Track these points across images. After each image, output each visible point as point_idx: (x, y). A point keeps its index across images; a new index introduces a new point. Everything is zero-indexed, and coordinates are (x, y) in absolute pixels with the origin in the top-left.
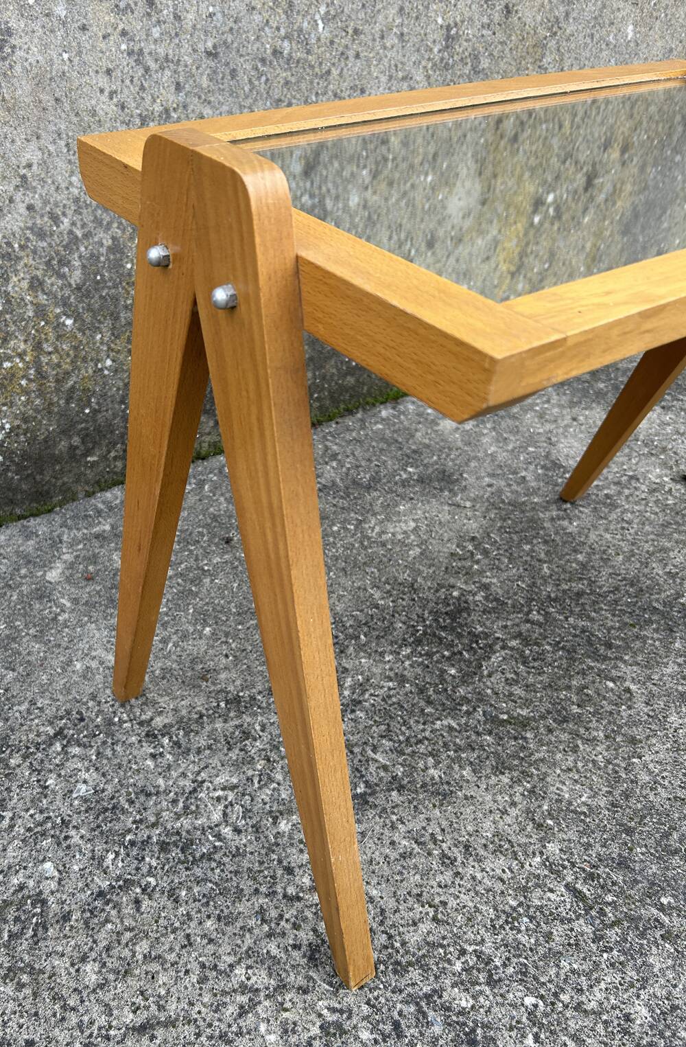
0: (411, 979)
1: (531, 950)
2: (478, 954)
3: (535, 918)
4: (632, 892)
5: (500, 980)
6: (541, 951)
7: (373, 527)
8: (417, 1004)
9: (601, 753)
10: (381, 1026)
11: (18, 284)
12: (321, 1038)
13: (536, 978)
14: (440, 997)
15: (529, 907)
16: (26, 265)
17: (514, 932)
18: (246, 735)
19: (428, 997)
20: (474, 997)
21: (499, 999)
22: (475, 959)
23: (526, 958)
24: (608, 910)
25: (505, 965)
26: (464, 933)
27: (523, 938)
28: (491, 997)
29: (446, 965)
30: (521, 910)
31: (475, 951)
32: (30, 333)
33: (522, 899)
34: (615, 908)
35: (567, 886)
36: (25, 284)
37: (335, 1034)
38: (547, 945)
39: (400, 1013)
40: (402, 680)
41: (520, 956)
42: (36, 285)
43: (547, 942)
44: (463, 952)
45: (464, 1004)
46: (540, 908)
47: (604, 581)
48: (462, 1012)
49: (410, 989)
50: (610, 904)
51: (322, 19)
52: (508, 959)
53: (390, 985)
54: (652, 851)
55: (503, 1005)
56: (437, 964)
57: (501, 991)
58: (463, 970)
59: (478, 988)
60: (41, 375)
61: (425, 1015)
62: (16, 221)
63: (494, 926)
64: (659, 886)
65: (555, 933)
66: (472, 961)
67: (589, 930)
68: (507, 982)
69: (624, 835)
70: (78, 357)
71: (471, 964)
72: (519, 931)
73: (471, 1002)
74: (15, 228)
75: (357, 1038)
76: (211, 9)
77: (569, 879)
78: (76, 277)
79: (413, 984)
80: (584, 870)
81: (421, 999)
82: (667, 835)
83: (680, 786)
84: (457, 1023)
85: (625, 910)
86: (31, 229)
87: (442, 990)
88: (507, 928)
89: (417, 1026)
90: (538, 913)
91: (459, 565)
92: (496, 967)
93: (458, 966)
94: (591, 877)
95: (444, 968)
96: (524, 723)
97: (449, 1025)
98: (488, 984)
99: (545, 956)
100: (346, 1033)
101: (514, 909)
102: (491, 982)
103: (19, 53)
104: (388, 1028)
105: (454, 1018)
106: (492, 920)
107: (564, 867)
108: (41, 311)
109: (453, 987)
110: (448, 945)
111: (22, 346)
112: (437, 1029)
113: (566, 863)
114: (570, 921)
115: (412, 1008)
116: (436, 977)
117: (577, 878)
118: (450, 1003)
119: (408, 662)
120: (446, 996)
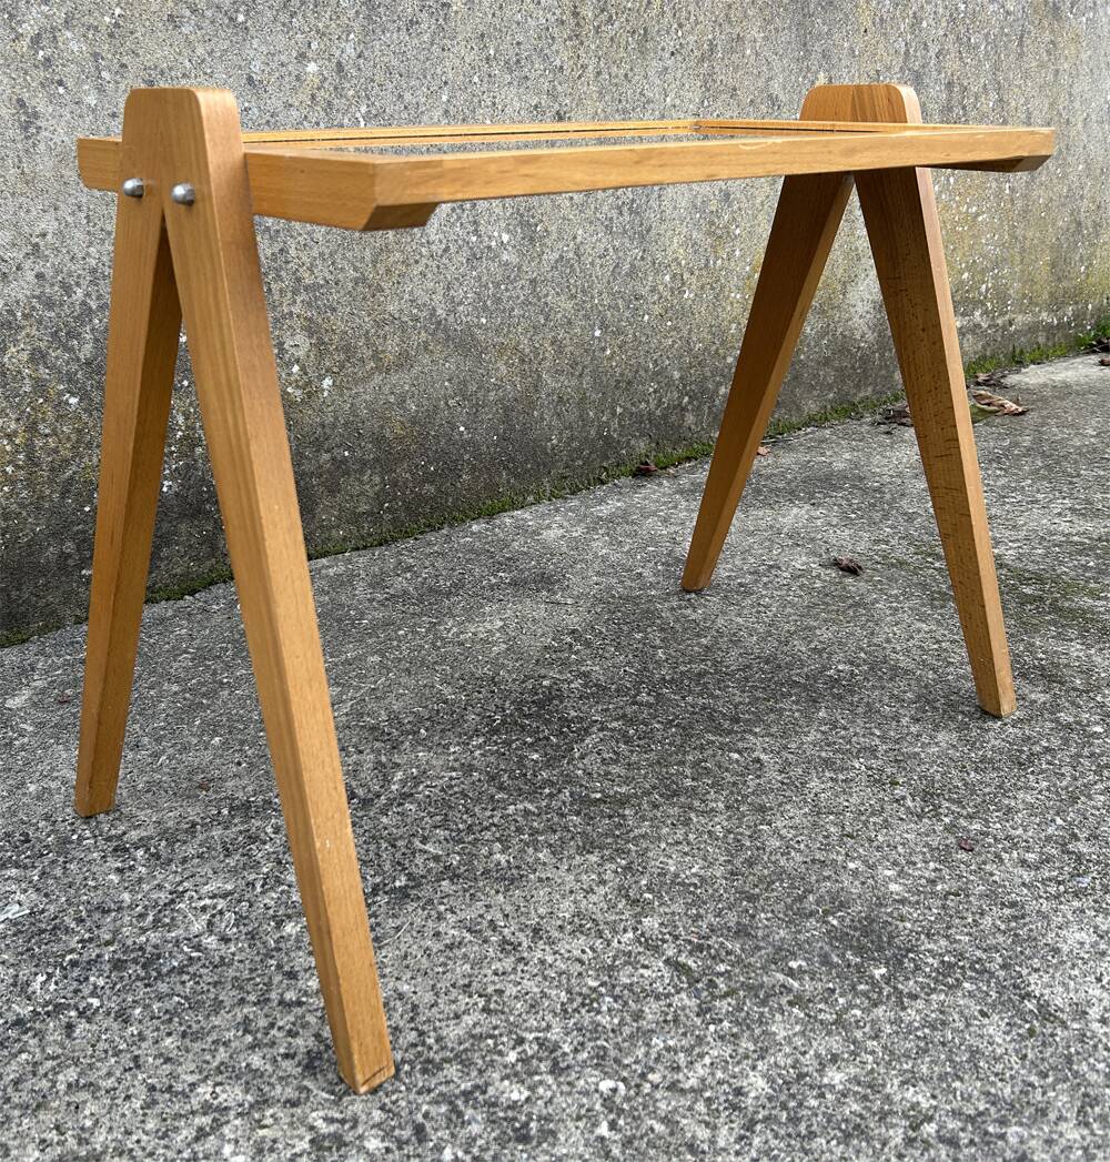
0: (446, 1077)
1: (613, 1031)
2: (541, 1043)
3: (620, 997)
4: (752, 960)
5: (568, 1067)
6: (627, 1031)
7: (449, 628)
8: (451, 1103)
9: (719, 825)
10: (397, 1132)
11: (16, 356)
12: (309, 1153)
13: (616, 1061)
14: (484, 1092)
15: (614, 987)
16: (28, 335)
17: (592, 1014)
18: (253, 839)
19: (467, 1094)
20: (529, 1088)
21: (565, 1088)
22: (536, 1048)
23: (606, 1040)
24: (720, 981)
25: (576, 1051)
26: (525, 1021)
27: (604, 1020)
28: (554, 1087)
29: (496, 1057)
30: (603, 990)
31: (537, 1039)
32: (24, 412)
33: (606, 978)
34: (730, 978)
35: (667, 962)
36: (25, 356)
37: (330, 1148)
38: (635, 1024)
39: (426, 1115)
40: (468, 769)
41: (598, 1038)
42: (37, 357)
43: (635, 1021)
44: (521, 1041)
45: (515, 1096)
46: (630, 987)
47: (733, 659)
48: (513, 1106)
49: (443, 1088)
50: (722, 974)
51: (363, 117)
52: (582, 1044)
53: (415, 1086)
54: (781, 915)
55: (570, 1094)
56: (483, 1057)
57: (569, 1079)
58: (518, 1060)
59: (537, 1078)
60: (32, 460)
61: (460, 1114)
62: (21, 289)
63: (565, 1011)
64: (788, 951)
65: (647, 1010)
66: (531, 1049)
67: (693, 1003)
68: (577, 1069)
69: (745, 903)
70: (81, 442)
71: (530, 1053)
72: (599, 1012)
73: (526, 1094)
74: (20, 296)
75: (361, 1149)
76: (246, 104)
77: (670, 953)
78: (87, 351)
79: (447, 1083)
80: (690, 942)
81: (457, 1097)
82: (801, 899)
83: (819, 849)
84: (505, 1119)
85: (742, 979)
86: (38, 297)
87: (487, 1084)
88: (583, 1011)
89: (448, 1128)
90: (626, 992)
91: (554, 655)
92: (565, 1054)
93: (512, 1057)
94: (700, 948)
95: (492, 1061)
96: (623, 801)
97: (494, 1122)
98: (551, 1072)
99: (631, 1036)
100: (346, 1145)
101: (594, 990)
102: (556, 1070)
103: (44, 133)
104: (406, 1133)
105: (501, 1114)
106: (563, 1004)
107: (664, 941)
108: (40, 387)
109: (502, 1080)
110: (501, 1035)
111: (13, 426)
112: (475, 1129)
113: (667, 937)
114: (667, 996)
115: (444, 1109)
116: (481, 1072)
117: (680, 951)
118: (497, 1098)
119: (479, 752)
120: (491, 1091)
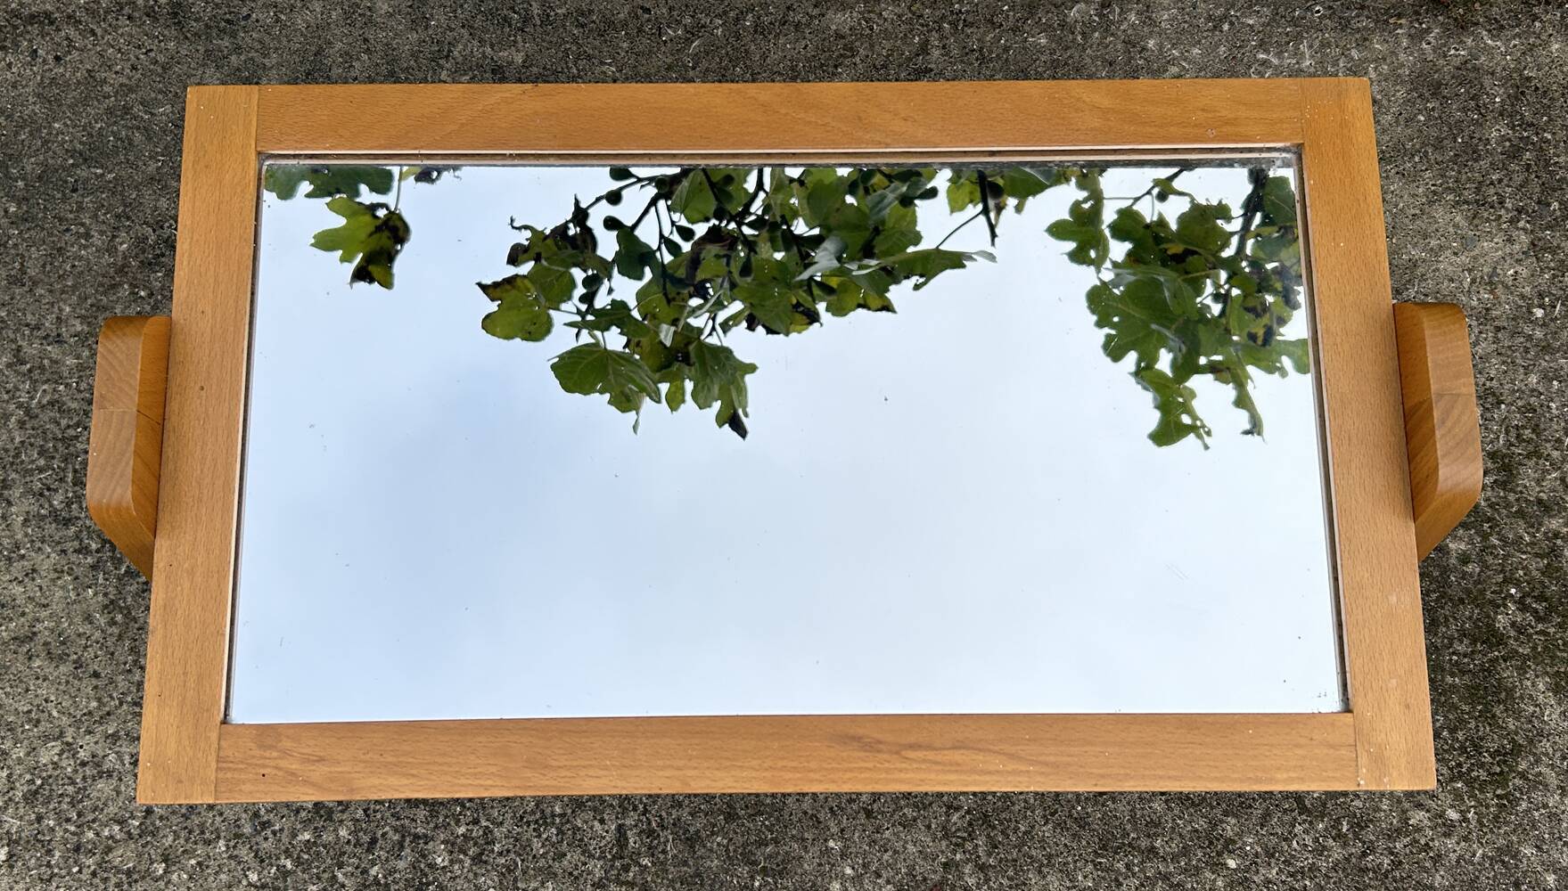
0: (415, 815)
1: (534, 857)
2: (487, 831)
3: (564, 834)
4: (672, 869)
5: (486, 862)
6: (542, 863)
8: (403, 836)
10: (361, 834)
12: (309, 812)
13: (515, 880)
14: (426, 843)
15: (568, 821)
17: (534, 834)
19: (417, 837)
20: (452, 862)
21: (471, 876)
22: (481, 833)
23: (523, 861)
24: (634, 869)
25: (500, 854)
26: (492, 807)
27: (536, 844)
28: (466, 870)
29: (452, 823)
30: (558, 820)
31: (487, 827)
33: (569, 811)
34: (642, 873)
35: (620, 827)
37: (322, 816)
38: (551, 862)
39: (384, 835)
41: (520, 855)
43: (554, 860)
44: (476, 822)
45: (439, 860)
46: (576, 829)
48: (432, 866)
49: (407, 822)
50: (640, 866)
52: (508, 851)
53: (394, 808)
54: (731, 848)
55: (469, 881)
56: (447, 817)
57: (478, 871)
58: (462, 835)
59: (462, 856)
61: (402, 847)
63: (522, 818)
64: (702, 880)
65: (568, 857)
66: (477, 832)
67: (598, 873)
68: (489, 868)
69: (722, 817)
71: (474, 834)
72: (539, 836)
73: (446, 863)
75: (336, 830)
77: (628, 822)
79: (413, 820)
80: (649, 823)
81: (410, 834)
82: (762, 843)
83: (831, 809)
84: (422, 871)
85: (649, 879)
87: (432, 839)
88: (532, 826)
89: (388, 852)
90: (570, 832)
92: (493, 851)
93: (462, 830)
94: (651, 833)
95: (449, 824)
97: (414, 868)
98: (473, 859)
99: (540, 869)
100: (331, 821)
101: (553, 815)
102: (477, 860)
104: (366, 839)
105: (422, 866)
106: (525, 812)
107: (635, 809)
109: (442, 842)
110: (469, 809)
112: (401, 865)
113: (641, 807)
114: (591, 856)
115: (397, 837)
116: (436, 827)
117: (636, 826)
118: (429, 853)
120: (430, 846)
